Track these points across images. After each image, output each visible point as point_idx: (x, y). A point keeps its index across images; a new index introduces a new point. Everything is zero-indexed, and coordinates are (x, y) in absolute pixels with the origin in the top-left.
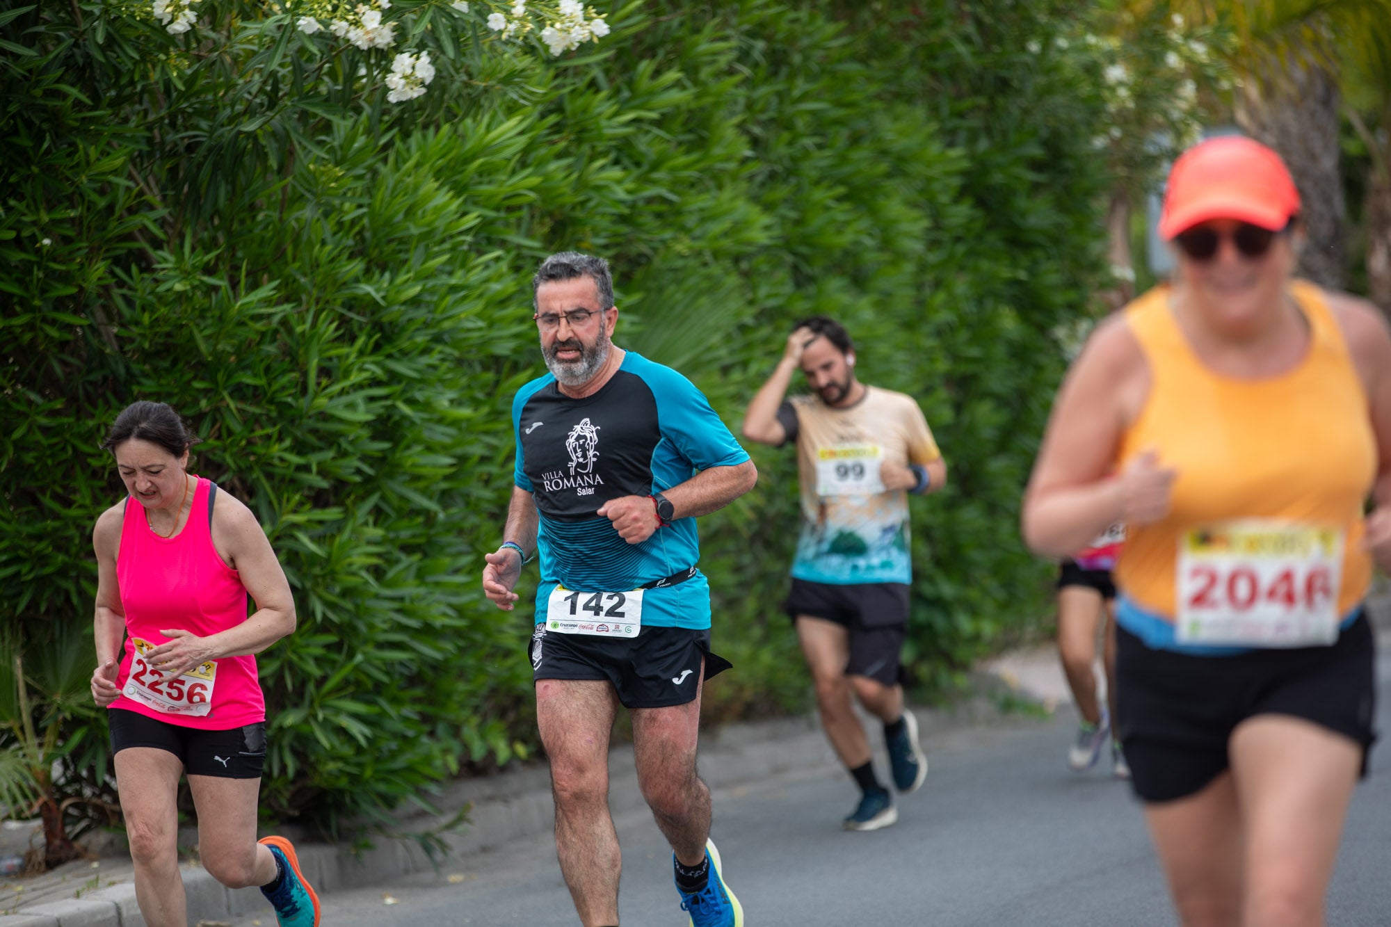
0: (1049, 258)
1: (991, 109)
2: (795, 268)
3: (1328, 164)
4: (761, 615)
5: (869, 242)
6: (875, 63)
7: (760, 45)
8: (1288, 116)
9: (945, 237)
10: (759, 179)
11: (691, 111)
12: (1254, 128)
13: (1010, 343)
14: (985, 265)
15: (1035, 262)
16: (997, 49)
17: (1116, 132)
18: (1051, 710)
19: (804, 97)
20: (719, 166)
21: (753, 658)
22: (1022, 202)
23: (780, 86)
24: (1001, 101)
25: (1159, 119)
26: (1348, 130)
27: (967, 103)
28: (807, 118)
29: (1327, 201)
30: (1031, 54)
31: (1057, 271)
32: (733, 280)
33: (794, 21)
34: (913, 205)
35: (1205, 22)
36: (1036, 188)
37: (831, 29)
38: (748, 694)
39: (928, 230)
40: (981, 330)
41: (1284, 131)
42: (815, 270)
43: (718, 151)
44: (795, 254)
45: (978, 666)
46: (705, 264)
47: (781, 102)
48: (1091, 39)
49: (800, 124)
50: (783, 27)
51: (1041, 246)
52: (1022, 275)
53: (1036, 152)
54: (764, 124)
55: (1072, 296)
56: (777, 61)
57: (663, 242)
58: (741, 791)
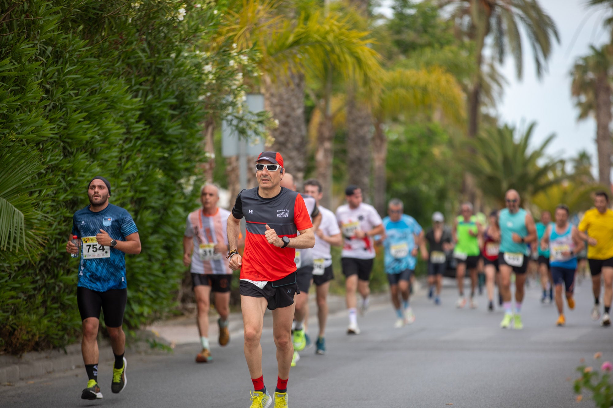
0: (178, 148)
1: (153, 82)
2: (64, 148)
3: (299, 112)
4: (44, 302)
5: (98, 137)
6: (101, 59)
7: (50, 48)
8: (282, 90)
9: (132, 137)
10: (48, 108)
11: (18, 77)
12: (268, 95)
13: (160, 185)
14: (149, 150)
15: (172, 150)
16: (157, 55)
17: (209, 94)
18: (173, 347)
19: (69, 73)
20: (30, 101)
21: (39, 322)
22: (166, 123)
23: (59, 67)
24: (157, 78)
25: (226, 88)
26: (307, 97)
27: (143, 79)
28: (71, 82)
29: (298, 127)
30: (172, 58)
31: (182, 153)
32: (35, 152)
33: (66, 38)
34: (118, 122)
35: (248, 47)
36: (173, 116)
37: (82, 43)
38: (37, 339)
39: (124, 134)
40: (147, 179)
41: (281, 98)
42: (74, 150)
43: (29, 95)
44: (63, 142)
45: (142, 327)
46: (23, 145)
47: (59, 74)
48: (198, 52)
49: (68, 85)
50: (61, 41)
51: (175, 143)
52: (166, 155)
53: (173, 101)
54: (51, 84)
55: (188, 165)
56: (57, 56)
57: (4, 134)
58: (31, 382)
